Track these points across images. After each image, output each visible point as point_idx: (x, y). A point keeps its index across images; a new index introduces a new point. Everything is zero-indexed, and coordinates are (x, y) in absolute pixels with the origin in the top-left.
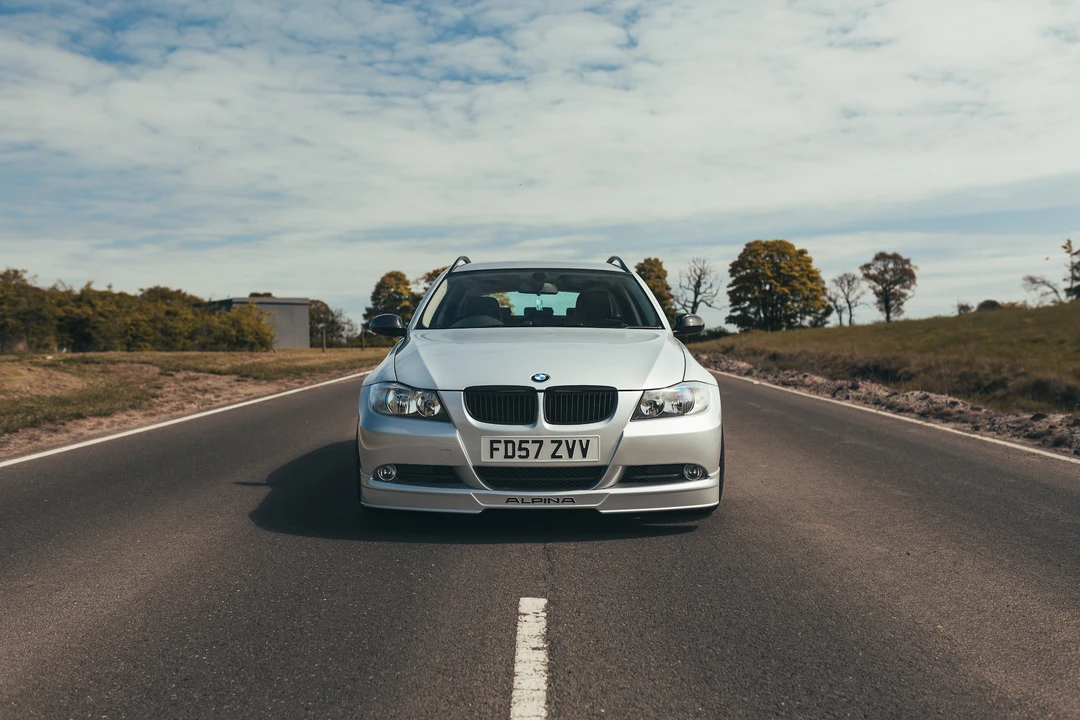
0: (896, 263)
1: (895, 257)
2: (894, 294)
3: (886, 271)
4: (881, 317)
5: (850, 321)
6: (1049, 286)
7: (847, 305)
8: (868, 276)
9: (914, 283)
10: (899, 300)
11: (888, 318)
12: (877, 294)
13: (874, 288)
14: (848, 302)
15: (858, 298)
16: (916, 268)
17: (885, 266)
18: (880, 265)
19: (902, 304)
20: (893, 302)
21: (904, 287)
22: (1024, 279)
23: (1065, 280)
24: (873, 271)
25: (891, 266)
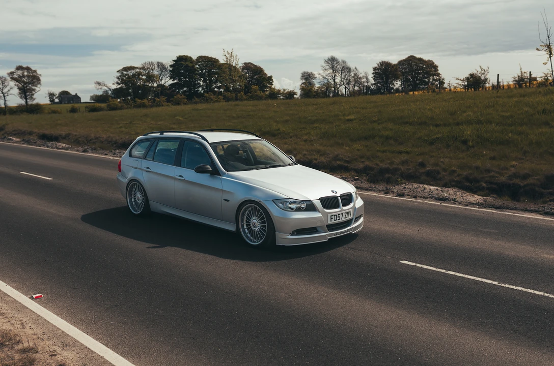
0: (28, 72)
1: (28, 69)
2: (29, 89)
3: (23, 76)
4: (23, 102)
5: (5, 104)
6: (107, 87)
7: (2, 95)
8: (13, 79)
9: (40, 84)
10: (31, 92)
11: (26, 102)
12: (19, 89)
13: (17, 85)
14: (3, 93)
15: (9, 91)
16: (40, 75)
17: (23, 73)
18: (20, 72)
19: (33, 95)
20: (28, 94)
21: (34, 86)
22: (95, 83)
23: (113, 84)
24: (15, 76)
25: (26, 73)
